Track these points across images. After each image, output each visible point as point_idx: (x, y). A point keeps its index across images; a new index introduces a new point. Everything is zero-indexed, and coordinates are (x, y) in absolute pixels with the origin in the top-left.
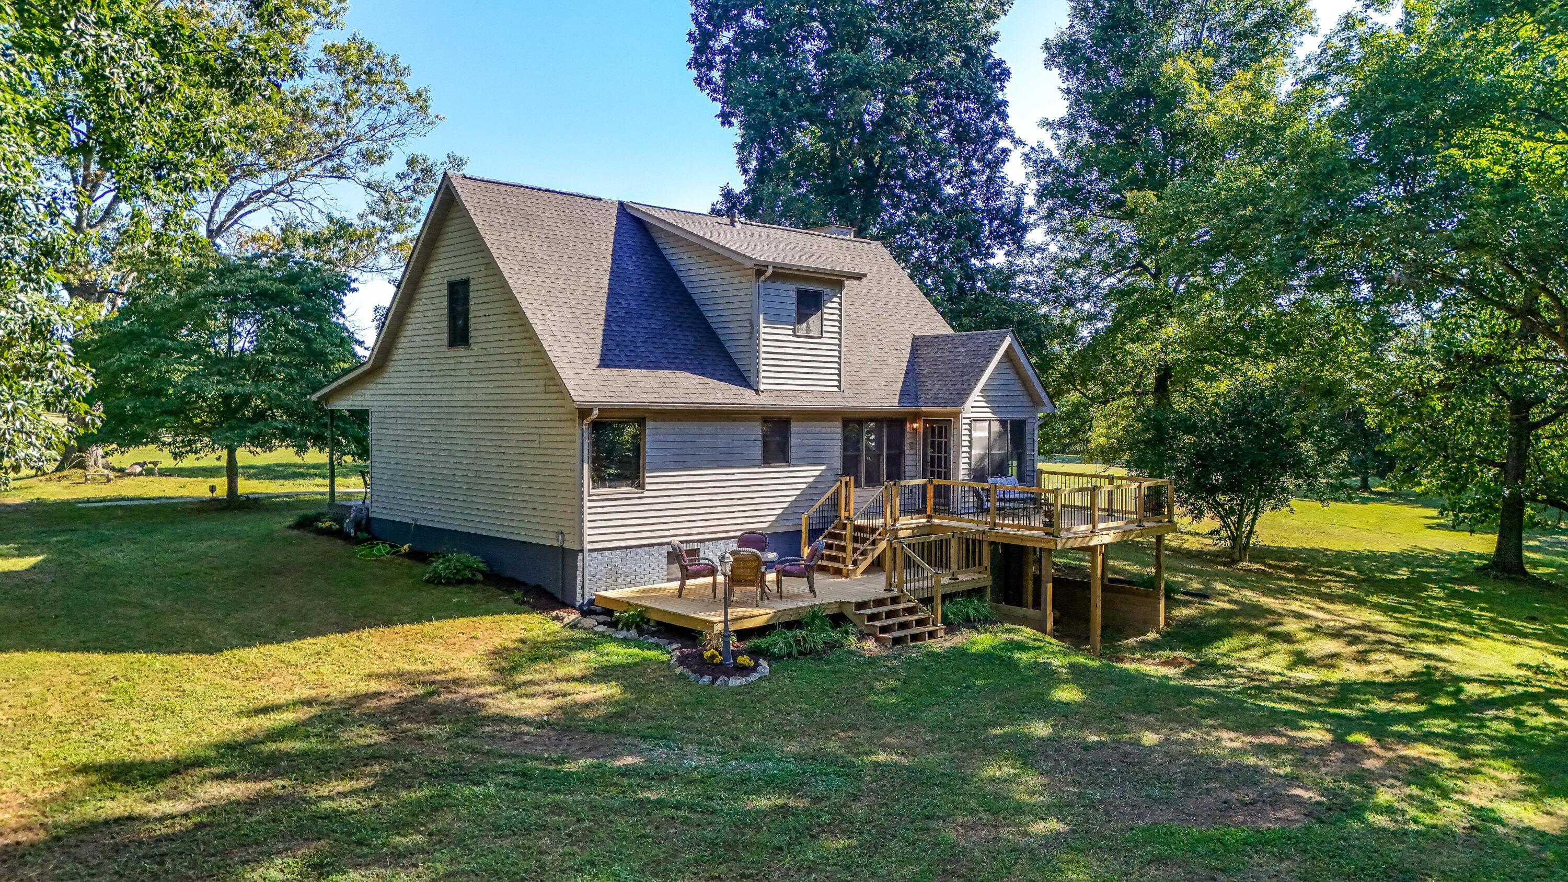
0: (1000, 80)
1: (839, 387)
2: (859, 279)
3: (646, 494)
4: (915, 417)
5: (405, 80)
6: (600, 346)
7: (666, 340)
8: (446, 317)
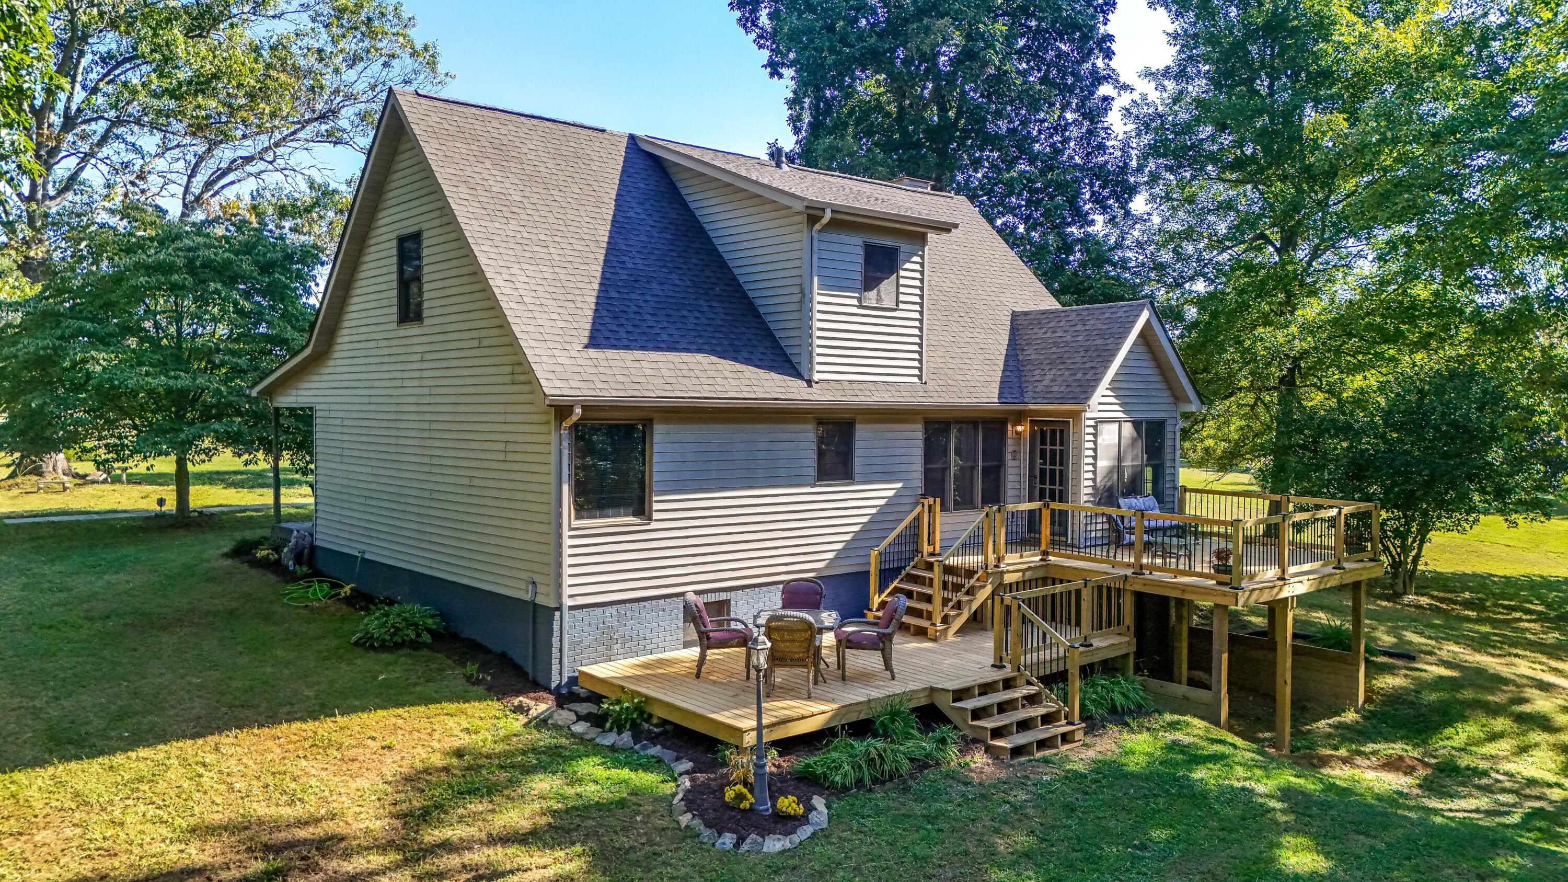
0: (1103, 12)
1: (920, 377)
2: (949, 231)
3: (654, 525)
4: (1019, 417)
5: (410, 32)
6: (590, 319)
7: (685, 313)
8: (395, 285)
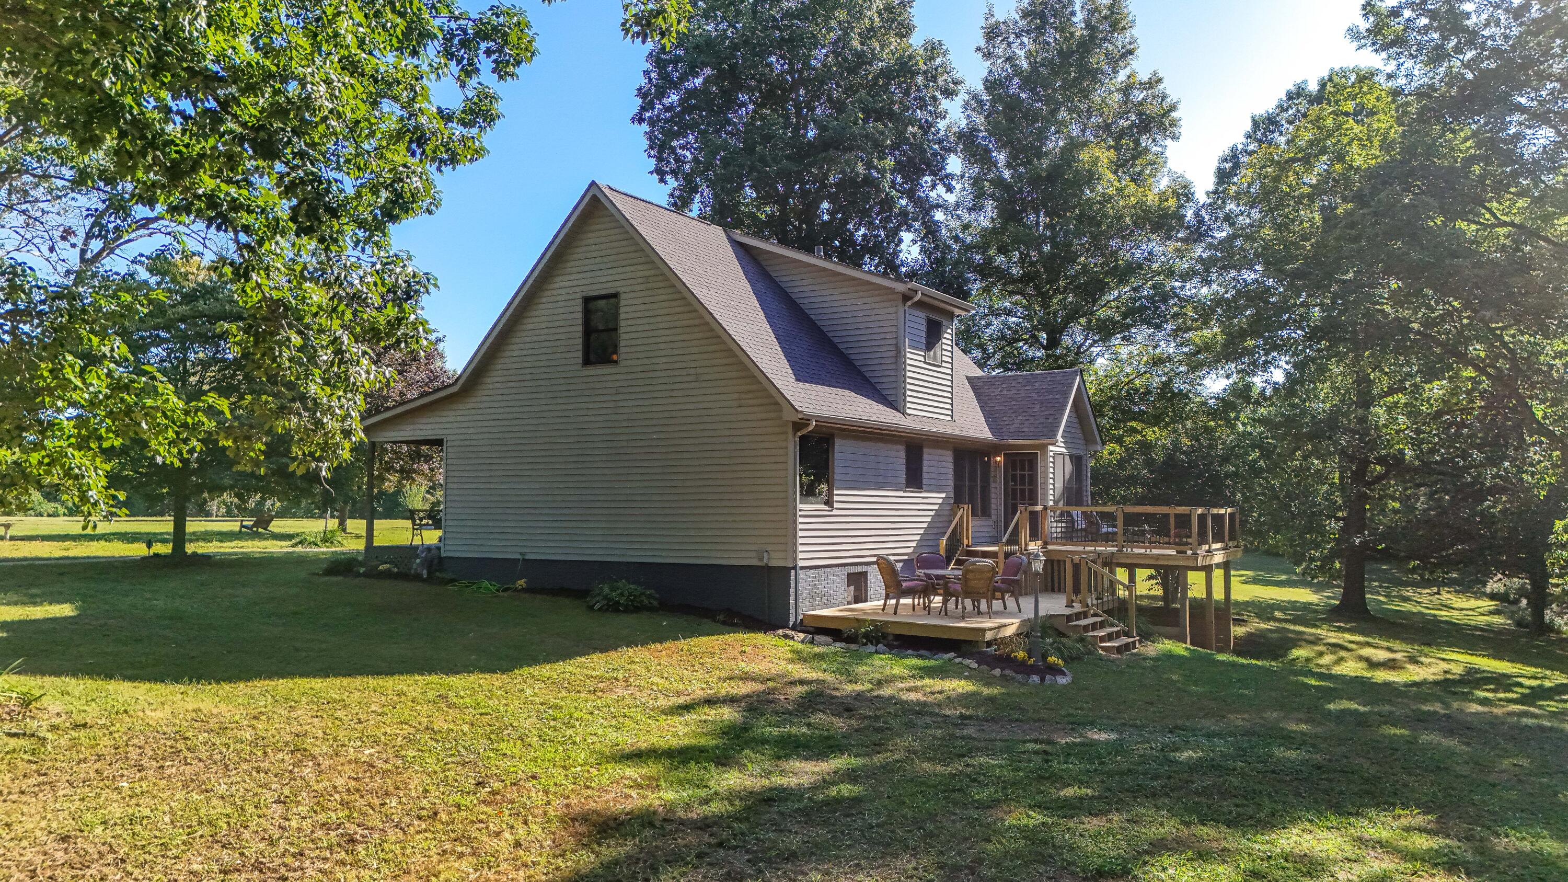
1: (952, 417)
3: (835, 512)
4: (997, 450)
6: (785, 361)
8: (580, 334)
